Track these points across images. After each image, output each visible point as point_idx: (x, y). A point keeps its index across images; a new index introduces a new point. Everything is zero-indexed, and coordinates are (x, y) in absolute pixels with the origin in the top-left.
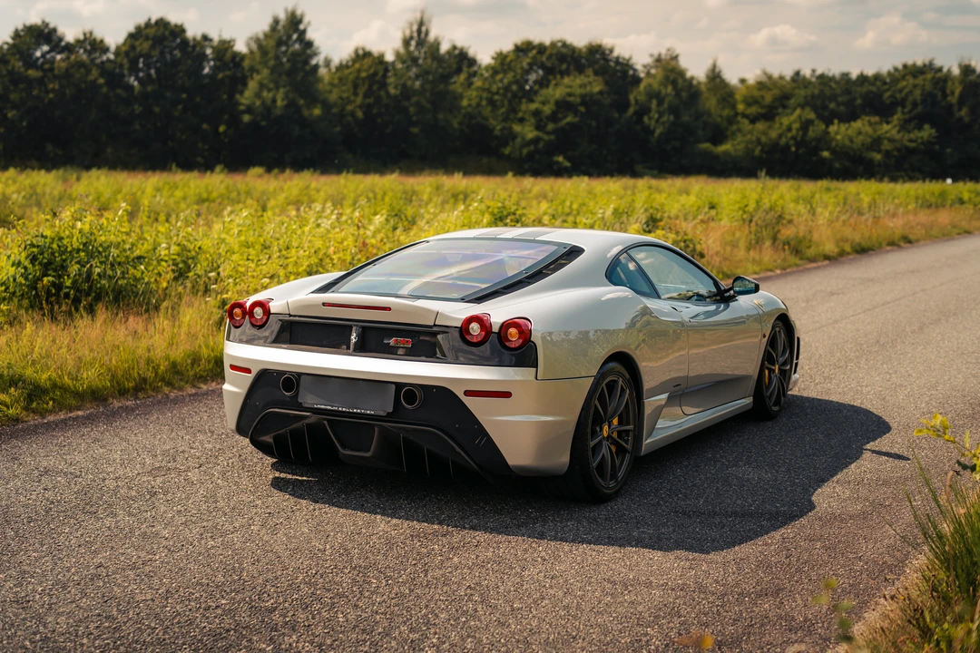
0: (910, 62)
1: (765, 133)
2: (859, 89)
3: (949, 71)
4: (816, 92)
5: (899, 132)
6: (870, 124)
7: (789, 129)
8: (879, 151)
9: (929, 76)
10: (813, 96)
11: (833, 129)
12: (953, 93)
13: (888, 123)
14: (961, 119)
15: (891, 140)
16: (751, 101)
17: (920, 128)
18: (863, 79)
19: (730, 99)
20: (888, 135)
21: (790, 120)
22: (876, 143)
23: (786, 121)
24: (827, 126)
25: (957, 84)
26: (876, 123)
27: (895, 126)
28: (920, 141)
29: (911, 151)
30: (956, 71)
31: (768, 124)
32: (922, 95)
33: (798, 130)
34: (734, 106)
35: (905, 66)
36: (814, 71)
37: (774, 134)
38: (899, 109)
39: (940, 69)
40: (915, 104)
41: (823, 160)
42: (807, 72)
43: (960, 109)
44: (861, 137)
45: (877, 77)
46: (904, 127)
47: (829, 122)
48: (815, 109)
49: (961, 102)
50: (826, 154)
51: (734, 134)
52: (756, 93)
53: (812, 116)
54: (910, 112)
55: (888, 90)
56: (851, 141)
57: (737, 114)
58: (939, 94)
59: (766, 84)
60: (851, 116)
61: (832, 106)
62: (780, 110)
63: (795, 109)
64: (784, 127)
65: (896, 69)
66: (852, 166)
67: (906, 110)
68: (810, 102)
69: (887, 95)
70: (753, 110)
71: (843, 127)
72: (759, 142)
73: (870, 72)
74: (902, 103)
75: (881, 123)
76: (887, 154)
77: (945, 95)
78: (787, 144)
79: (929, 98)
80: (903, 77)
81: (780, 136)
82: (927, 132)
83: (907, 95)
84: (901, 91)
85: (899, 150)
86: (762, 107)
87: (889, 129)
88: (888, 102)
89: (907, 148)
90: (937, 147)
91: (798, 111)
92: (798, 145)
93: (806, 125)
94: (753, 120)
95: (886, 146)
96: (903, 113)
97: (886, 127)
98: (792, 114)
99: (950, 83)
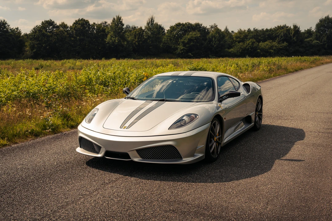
0: (279, 25)
1: (242, 45)
2: (267, 33)
3: (290, 27)
4: (255, 34)
5: (278, 44)
6: (270, 42)
7: (249, 44)
8: (273, 50)
9: (285, 29)
10: (254, 35)
11: (260, 44)
12: (292, 33)
13: (274, 42)
14: (294, 40)
15: (276, 46)
16: (237, 37)
17: (283, 43)
18: (267, 30)
19: (231, 37)
20: (275, 45)
21: (249, 42)
22: (271, 48)
23: (248, 42)
24: (259, 43)
25: (293, 31)
26: (271, 42)
27: (277, 43)
28: (283, 46)
29: (281, 49)
30: (292, 27)
31: (243, 43)
32: (283, 34)
33: (251, 44)
34: (233, 39)
35: (278, 26)
36: (254, 29)
37: (245, 46)
38: (277, 38)
39: (288, 27)
40: (282, 37)
41: (258, 52)
42: (252, 29)
43: (294, 37)
44: (268, 46)
45: (271, 30)
46: (279, 43)
47: (259, 42)
48: (255, 38)
49: (294, 35)
50: (259, 50)
51: (234, 46)
52: (239, 35)
53: (255, 41)
54: (280, 39)
55: (274, 33)
56: (265, 47)
57: (234, 41)
58: (288, 33)
59: (240, 32)
60: (264, 41)
61: (260, 38)
62: (245, 39)
63: (250, 39)
64: (247, 44)
65: (276, 27)
66: (266, 54)
67: (279, 38)
68: (253, 37)
69: (274, 34)
70: (238, 39)
71: (263, 44)
72: (241, 48)
73: (269, 28)
74: (278, 36)
75: (273, 42)
76: (275, 50)
77: (289, 34)
78: (248, 48)
79: (285, 35)
80: (278, 30)
81: (246, 46)
82: (285, 44)
83: (279, 34)
84: (278, 33)
85: (278, 49)
86: (240, 39)
87: (275, 43)
88: (274, 36)
89: (280, 48)
90: (288, 48)
91: (251, 39)
92: (251, 48)
93: (253, 43)
94: (239, 42)
95: (274, 48)
96: (278, 39)
97: (274, 43)
98: (249, 40)
99: (291, 31)
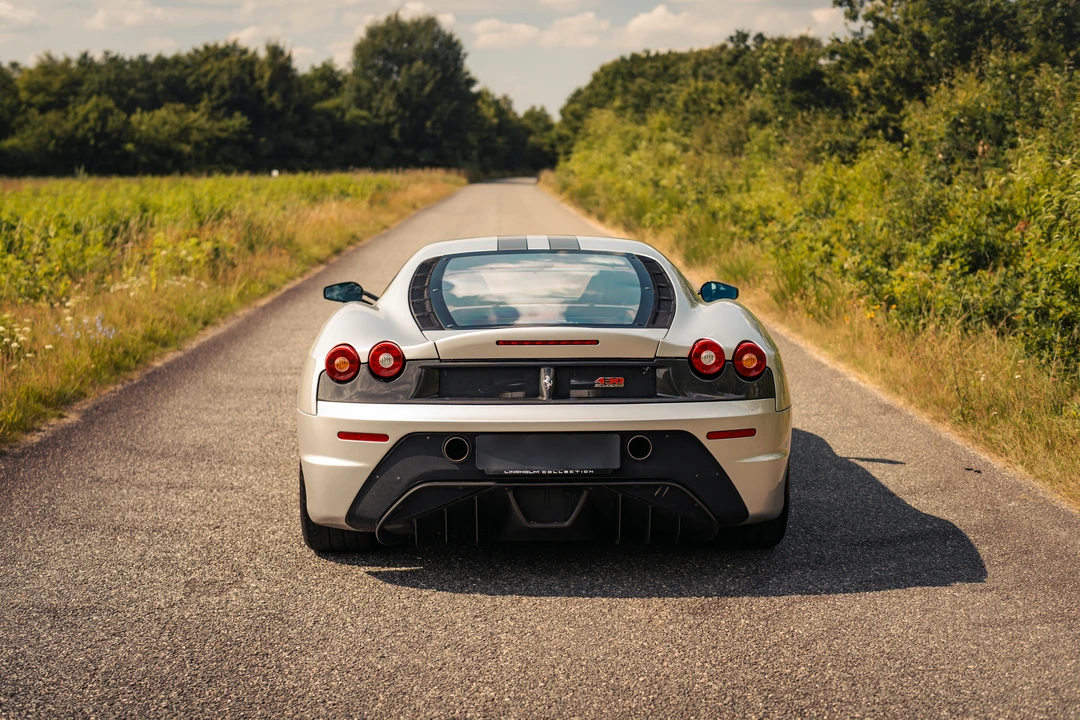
0: (211, 44)
1: (56, 124)
2: (160, 73)
3: (255, 53)
4: (112, 76)
5: (208, 120)
6: (176, 112)
7: (86, 119)
8: (189, 143)
9: (234, 58)
10: (108, 82)
11: (135, 118)
12: (262, 77)
13: (195, 110)
14: (272, 106)
15: (200, 130)
16: (34, 89)
17: (230, 115)
18: (161, 62)
19: (10, 86)
20: (196, 124)
21: (85, 109)
22: (184, 133)
23: (81, 110)
24: (129, 116)
25: (266, 68)
26: (181, 111)
27: (203, 115)
28: (231, 130)
29: (221, 143)
30: (263, 54)
31: (61, 114)
32: (230, 79)
33: (96, 120)
34: (15, 93)
35: (206, 48)
36: (107, 53)
37: (69, 125)
38: (206, 95)
39: (245, 52)
40: (223, 90)
41: (128, 154)
42: (98, 56)
43: (271, 95)
44: (167, 127)
45: (177, 60)
46: (212, 114)
47: (130, 111)
48: (111, 95)
49: (272, 87)
50: (130, 147)
51: (21, 126)
52: (42, 79)
53: (111, 104)
54: (218, 98)
55: (190, 74)
56: (157, 131)
57: (20, 104)
58: (247, 78)
59: (48, 68)
60: (153, 104)
61: (131, 92)
62: (71, 98)
63: (89, 97)
64: (80, 117)
65: (197, 51)
66: (162, 160)
67: (214, 96)
68: (105, 89)
69: (190, 80)
70: (40, 98)
71: (146, 117)
72: (52, 135)
73: (169, 54)
74: (209, 88)
75: (187, 111)
76: (197, 145)
77: (253, 80)
78: (85, 136)
79: (237, 83)
80: (206, 60)
81: (76, 127)
82: (238, 121)
83: (213, 79)
84: (205, 75)
85: (209, 141)
86: (48, 94)
87: (197, 117)
88: (193, 87)
89: (218, 139)
90: (250, 137)
91: (94, 99)
92: (97, 137)
93: (104, 115)
94: (44, 109)
95: (195, 136)
96: (210, 100)
97: (193, 116)
98: (86, 102)
99: (257, 67)
